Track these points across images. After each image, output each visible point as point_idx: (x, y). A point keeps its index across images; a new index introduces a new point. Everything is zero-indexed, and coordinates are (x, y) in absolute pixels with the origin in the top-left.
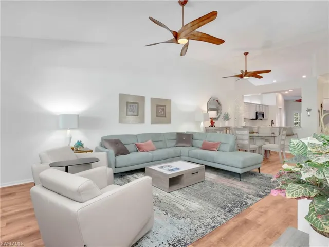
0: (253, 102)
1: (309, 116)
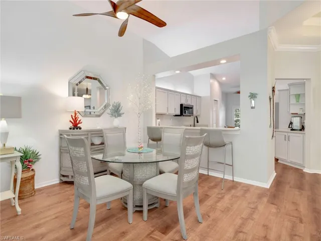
0: (178, 91)
1: (252, 108)
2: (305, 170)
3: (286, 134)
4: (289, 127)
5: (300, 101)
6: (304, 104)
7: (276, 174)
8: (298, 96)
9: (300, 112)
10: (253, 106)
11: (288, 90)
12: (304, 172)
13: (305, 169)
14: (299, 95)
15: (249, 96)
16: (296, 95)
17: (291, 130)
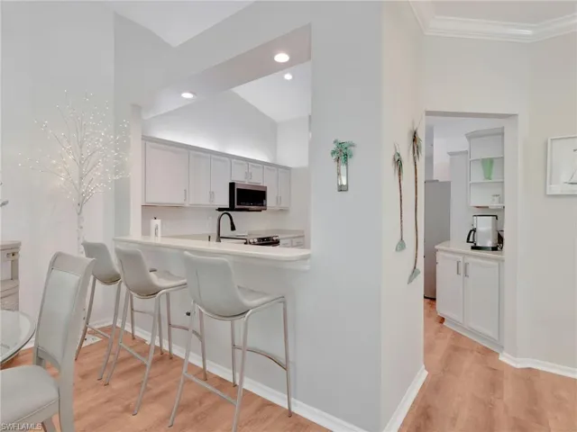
1: (342, 189)
2: (504, 358)
3: (460, 258)
4: (468, 241)
5: (492, 176)
6: (503, 182)
7: (426, 373)
8: (488, 164)
9: (493, 204)
10: (344, 183)
11: (466, 152)
12: (502, 363)
13: (505, 353)
14: (491, 161)
15: (333, 153)
16: (484, 161)
17: (473, 248)
